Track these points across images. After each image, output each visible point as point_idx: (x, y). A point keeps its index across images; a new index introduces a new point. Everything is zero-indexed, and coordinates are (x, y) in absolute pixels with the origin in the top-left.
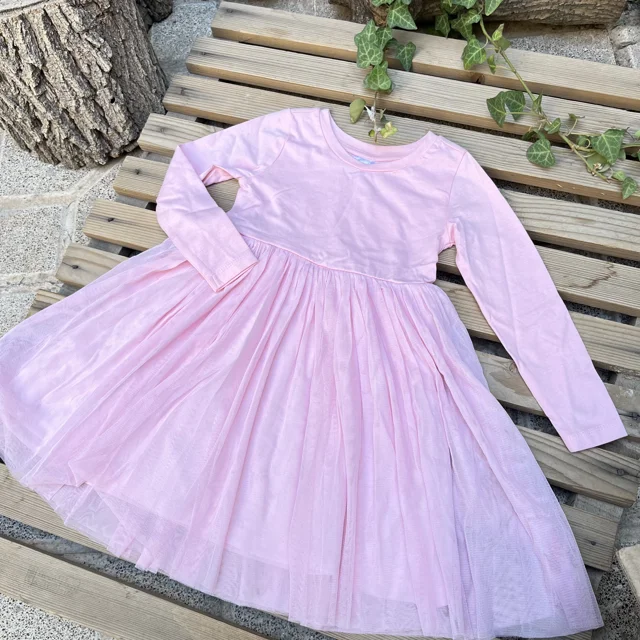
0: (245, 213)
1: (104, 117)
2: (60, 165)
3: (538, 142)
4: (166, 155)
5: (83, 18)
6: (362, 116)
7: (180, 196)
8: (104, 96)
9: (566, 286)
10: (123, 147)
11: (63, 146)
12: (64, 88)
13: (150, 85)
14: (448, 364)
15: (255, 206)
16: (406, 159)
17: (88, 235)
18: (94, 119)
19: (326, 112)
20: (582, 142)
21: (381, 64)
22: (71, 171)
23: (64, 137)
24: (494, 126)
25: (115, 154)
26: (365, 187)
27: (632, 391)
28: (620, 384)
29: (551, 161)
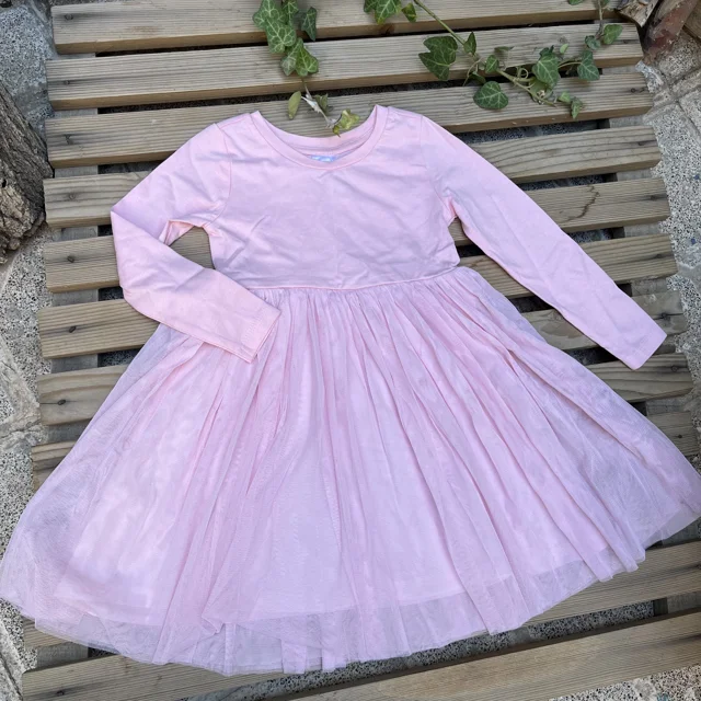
0: (234, 263)
3: (487, 86)
7: (152, 271)
9: (565, 221)
10: (26, 233)
13: (30, 146)
15: (239, 250)
16: (368, 143)
17: (46, 359)
19: (257, 115)
20: (520, 73)
25: (16, 244)
27: (654, 296)
28: (639, 294)
29: (505, 102)
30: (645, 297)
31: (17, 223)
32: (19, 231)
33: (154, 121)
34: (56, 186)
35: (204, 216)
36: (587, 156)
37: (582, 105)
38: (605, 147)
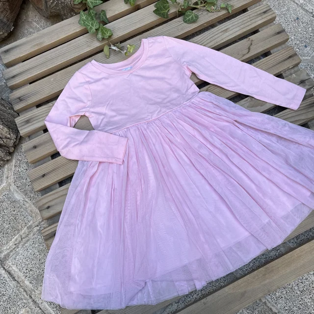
0: (102, 125)
9: (241, 57)
10: (14, 143)
13: (5, 107)
14: (234, 114)
17: (37, 191)
19: (93, 62)
24: (163, 20)
25: (12, 150)
27: (294, 75)
28: (287, 76)
29: (197, 17)
30: (290, 76)
31: (9, 140)
32: (11, 143)
33: (52, 79)
34: (21, 119)
35: (84, 110)
36: (242, 26)
37: (232, 6)
38: (249, 20)
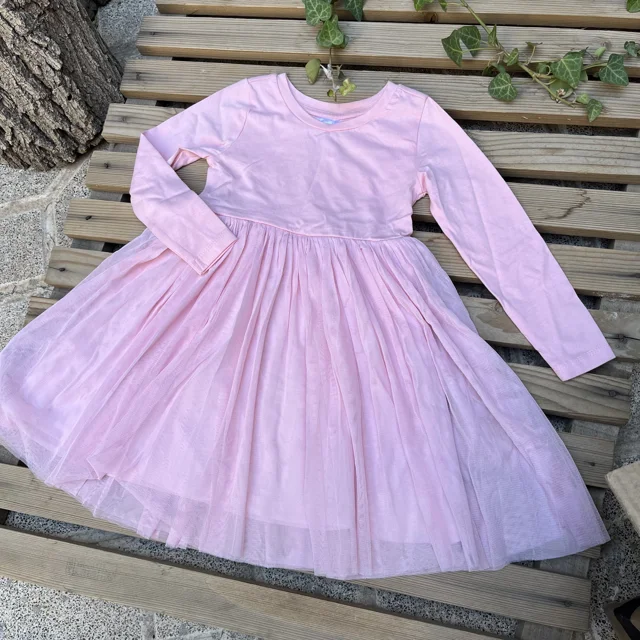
0: (218, 192)
1: (65, 115)
2: (30, 169)
3: (499, 77)
4: (132, 145)
5: (25, 20)
6: (320, 75)
7: (152, 184)
8: (60, 95)
9: (541, 219)
10: (89, 141)
11: (30, 150)
12: (19, 93)
13: (104, 75)
14: (434, 313)
15: (227, 183)
16: (369, 113)
17: (70, 236)
18: (55, 119)
19: (283, 77)
20: (542, 69)
21: (331, 19)
22: (42, 173)
23: (28, 141)
24: (452, 65)
25: (82, 150)
26: (332, 149)
27: (616, 314)
29: (515, 95)
31: (81, 132)
